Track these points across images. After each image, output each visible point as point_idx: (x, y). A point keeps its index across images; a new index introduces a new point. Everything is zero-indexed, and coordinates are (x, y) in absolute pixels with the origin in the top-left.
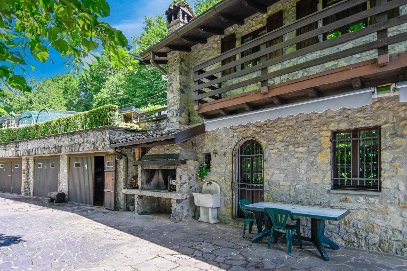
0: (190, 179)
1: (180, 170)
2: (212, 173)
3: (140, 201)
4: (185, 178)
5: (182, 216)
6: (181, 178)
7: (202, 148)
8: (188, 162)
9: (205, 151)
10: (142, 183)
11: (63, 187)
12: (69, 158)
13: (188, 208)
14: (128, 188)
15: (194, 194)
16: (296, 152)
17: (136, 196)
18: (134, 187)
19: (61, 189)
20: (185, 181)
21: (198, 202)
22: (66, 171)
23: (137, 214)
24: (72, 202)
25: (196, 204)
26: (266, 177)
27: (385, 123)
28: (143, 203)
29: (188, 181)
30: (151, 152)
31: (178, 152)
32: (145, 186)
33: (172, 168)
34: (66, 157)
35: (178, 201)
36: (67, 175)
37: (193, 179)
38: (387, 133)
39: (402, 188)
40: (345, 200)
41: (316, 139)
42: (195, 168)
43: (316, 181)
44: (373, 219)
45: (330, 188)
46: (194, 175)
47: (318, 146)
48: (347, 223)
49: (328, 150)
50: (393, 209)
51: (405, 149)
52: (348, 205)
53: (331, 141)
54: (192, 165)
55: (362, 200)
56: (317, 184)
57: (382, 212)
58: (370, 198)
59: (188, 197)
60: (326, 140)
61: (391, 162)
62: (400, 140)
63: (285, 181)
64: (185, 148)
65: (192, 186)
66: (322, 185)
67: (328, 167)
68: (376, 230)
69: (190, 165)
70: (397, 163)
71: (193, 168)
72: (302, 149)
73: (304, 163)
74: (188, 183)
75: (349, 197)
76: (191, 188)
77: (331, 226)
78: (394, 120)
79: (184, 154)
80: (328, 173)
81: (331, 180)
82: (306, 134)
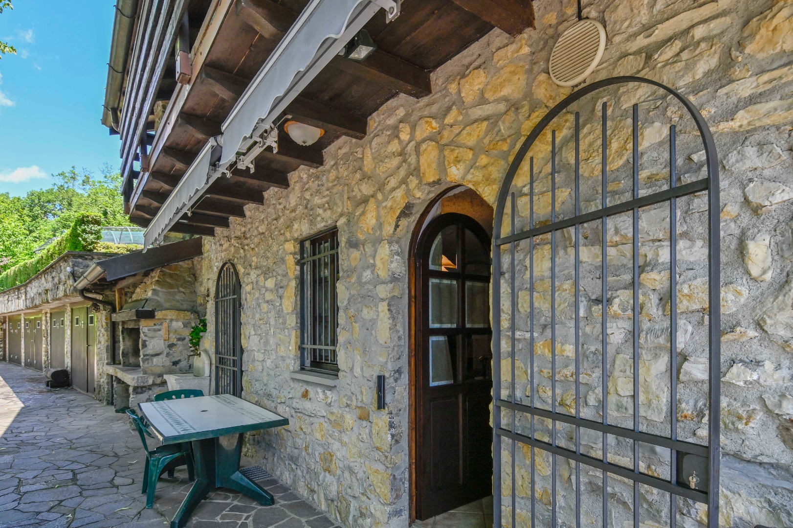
0: (171, 346)
1: (144, 329)
2: (206, 335)
3: (119, 387)
4: (157, 344)
6: (145, 345)
8: (159, 315)
10: (124, 354)
14: (114, 364)
16: (267, 290)
17: (114, 378)
20: (157, 350)
23: (114, 410)
24: (74, 386)
26: (244, 343)
27: (342, 216)
29: (167, 351)
31: (149, 295)
37: (180, 346)
38: (343, 239)
39: (357, 371)
40: (305, 395)
41: (283, 260)
42: (185, 325)
43: (282, 351)
44: (331, 441)
45: (297, 366)
46: (184, 339)
47: (285, 275)
48: (307, 447)
49: (293, 284)
50: (350, 419)
51: (360, 277)
52: (307, 405)
53: (300, 263)
54: (177, 320)
55: (321, 396)
56: (283, 358)
57: (337, 423)
58: (328, 393)
59: (159, 381)
60: (291, 260)
61: (346, 309)
62: (355, 254)
63: (259, 351)
64: (171, 286)
65: (180, 361)
66: (288, 361)
67: (292, 321)
68: (333, 466)
69: (171, 320)
70: (352, 311)
71: (180, 324)
72: (270, 283)
73: (273, 313)
74: (168, 355)
75: (309, 389)
76: (175, 363)
77: (296, 451)
78: (348, 206)
79: (161, 298)
80: (293, 333)
81: (302, 349)
82: (275, 249)
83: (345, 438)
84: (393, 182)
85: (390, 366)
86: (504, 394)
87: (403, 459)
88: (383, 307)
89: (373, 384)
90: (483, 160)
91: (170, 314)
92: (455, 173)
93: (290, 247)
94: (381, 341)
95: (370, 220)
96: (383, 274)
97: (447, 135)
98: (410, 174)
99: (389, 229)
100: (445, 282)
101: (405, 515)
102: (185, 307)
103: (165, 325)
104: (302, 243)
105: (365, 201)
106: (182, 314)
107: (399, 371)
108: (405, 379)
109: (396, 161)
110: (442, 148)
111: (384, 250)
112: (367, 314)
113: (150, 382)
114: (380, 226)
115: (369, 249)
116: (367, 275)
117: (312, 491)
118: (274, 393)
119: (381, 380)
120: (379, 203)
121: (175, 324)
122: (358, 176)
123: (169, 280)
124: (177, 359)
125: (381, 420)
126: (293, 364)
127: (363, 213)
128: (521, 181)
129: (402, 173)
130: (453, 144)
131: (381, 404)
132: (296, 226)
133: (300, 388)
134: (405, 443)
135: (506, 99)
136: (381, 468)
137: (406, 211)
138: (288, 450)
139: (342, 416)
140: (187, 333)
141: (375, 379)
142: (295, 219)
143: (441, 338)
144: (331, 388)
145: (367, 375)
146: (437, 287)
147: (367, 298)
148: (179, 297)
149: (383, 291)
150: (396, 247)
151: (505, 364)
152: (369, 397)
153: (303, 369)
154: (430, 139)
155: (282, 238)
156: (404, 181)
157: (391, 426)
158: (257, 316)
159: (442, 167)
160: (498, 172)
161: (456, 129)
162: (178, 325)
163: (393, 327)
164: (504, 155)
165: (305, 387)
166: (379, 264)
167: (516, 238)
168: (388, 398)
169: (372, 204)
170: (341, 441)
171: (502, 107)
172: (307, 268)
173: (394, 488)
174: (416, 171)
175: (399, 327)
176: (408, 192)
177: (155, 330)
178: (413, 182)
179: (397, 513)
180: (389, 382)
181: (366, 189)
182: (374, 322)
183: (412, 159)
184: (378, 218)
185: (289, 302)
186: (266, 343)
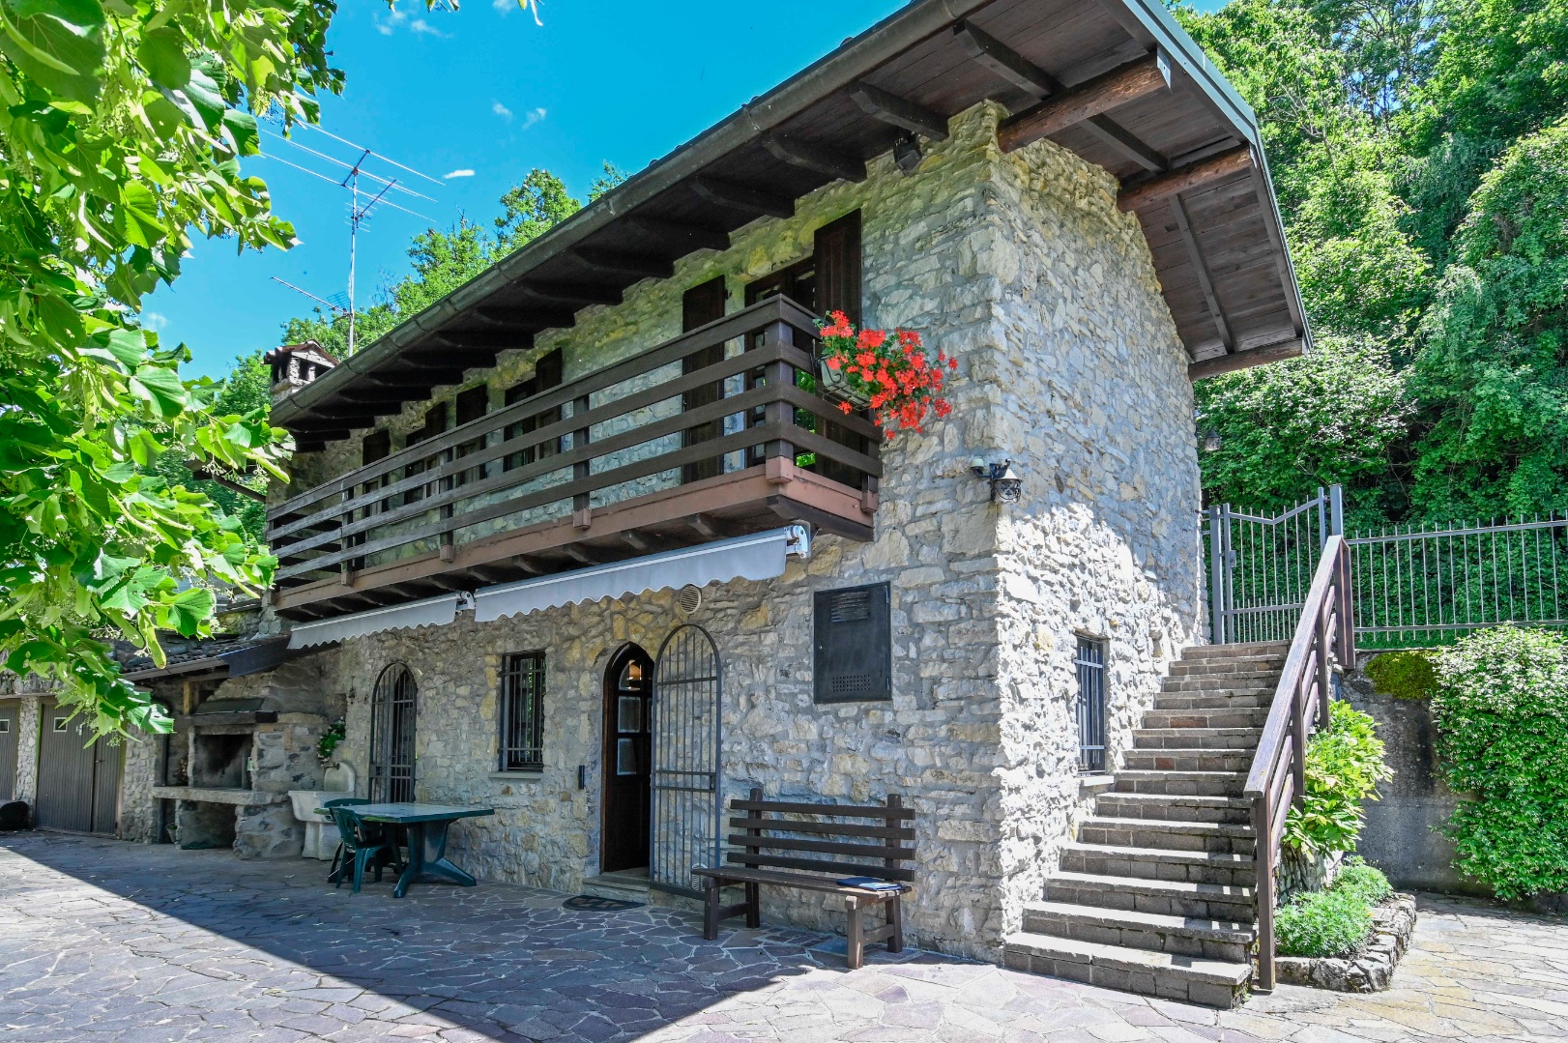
0: (293, 757)
1: (261, 735)
2: (346, 742)
3: (188, 816)
4: (275, 754)
5: (265, 847)
6: (261, 755)
7: (335, 682)
8: (281, 718)
9: (338, 688)
10: (196, 771)
11: (26, 788)
12: (43, 706)
13: (285, 828)
14: (167, 785)
15: (291, 793)
16: (458, 696)
17: (178, 803)
18: (182, 781)
19: (19, 792)
20: (276, 762)
21: (301, 810)
22: (32, 742)
23: (178, 847)
24: (45, 828)
25: (298, 815)
26: (419, 749)
27: (550, 645)
28: (198, 820)
29: (287, 762)
30: (219, 694)
31: (265, 692)
32: (206, 778)
33: (248, 731)
34: (35, 704)
35: (250, 810)
36: (34, 754)
37: (303, 757)
38: (550, 664)
39: (561, 765)
40: (507, 792)
41: (481, 670)
42: (311, 731)
43: (478, 754)
44: (533, 824)
45: (496, 766)
46: (308, 749)
47: (484, 684)
48: (506, 838)
49: (494, 693)
50: (553, 802)
51: (565, 694)
52: (509, 800)
53: (501, 674)
54: (301, 725)
55: (524, 789)
56: (479, 762)
57: (542, 810)
58: (532, 786)
59: (279, 799)
60: (492, 673)
61: (552, 718)
62: (561, 676)
63: (443, 757)
64: (290, 683)
65: (302, 776)
66: (485, 764)
67: (492, 727)
68: (535, 844)
69: (295, 725)
70: (557, 719)
71: (305, 730)
72: (464, 691)
73: (466, 719)
74: (288, 768)
75: (511, 785)
76: (297, 778)
77: (493, 845)
78: (556, 639)
79: (280, 698)
80: (493, 738)
81: (500, 752)
82: (471, 658)
83: (548, 819)
84: (594, 632)
85: (588, 759)
86: (658, 767)
87: (596, 825)
88: (584, 717)
89: (575, 774)
90: (650, 635)
91: (295, 718)
92: (635, 638)
93: (492, 660)
94: (582, 741)
95: (575, 653)
96: (584, 693)
97: (630, 614)
98: (606, 630)
99: (590, 663)
100: (632, 698)
101: (597, 865)
102: (310, 708)
103: (288, 730)
104: (504, 657)
105: (572, 639)
106: (310, 718)
107: (595, 763)
108: (599, 768)
109: (596, 619)
110: (628, 620)
111: (586, 678)
112: (570, 722)
113: (269, 800)
114: (583, 659)
115: (574, 675)
116: (572, 693)
117: (512, 873)
118: (465, 796)
119: (581, 769)
120: (582, 644)
121: (299, 731)
122: (566, 619)
123: (287, 675)
124: (298, 773)
125: (580, 798)
126: (491, 766)
127: (570, 648)
128: (666, 652)
129: (601, 628)
130: (633, 620)
131: (581, 786)
132: (499, 643)
133: (499, 787)
134: (598, 814)
135: (661, 606)
136: (579, 832)
137: (603, 653)
138: (483, 846)
139: (547, 802)
140: (313, 742)
141: (576, 768)
142: (499, 637)
143: (628, 740)
144: (535, 781)
145: (570, 766)
146: (625, 703)
147: (571, 710)
148: (302, 696)
149: (584, 706)
150: (595, 675)
151: (658, 751)
152: (571, 782)
153: (501, 770)
154: (619, 613)
155: (482, 651)
156: (601, 634)
157: (588, 800)
158: (443, 722)
159: (627, 632)
160: (657, 644)
161: (636, 613)
162: (302, 731)
163: (591, 732)
164: (660, 636)
165: (506, 784)
166: (581, 686)
167: (663, 684)
168: (586, 782)
169: (577, 643)
170: (545, 824)
171: (660, 610)
172: (507, 679)
173: (590, 845)
174: (610, 629)
175: (596, 731)
176: (604, 641)
177: (275, 738)
178: (608, 636)
179: (591, 863)
180: (588, 770)
181: (572, 631)
182: (576, 728)
183: (608, 621)
184: (582, 653)
185: (489, 710)
186: (456, 748)
